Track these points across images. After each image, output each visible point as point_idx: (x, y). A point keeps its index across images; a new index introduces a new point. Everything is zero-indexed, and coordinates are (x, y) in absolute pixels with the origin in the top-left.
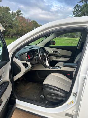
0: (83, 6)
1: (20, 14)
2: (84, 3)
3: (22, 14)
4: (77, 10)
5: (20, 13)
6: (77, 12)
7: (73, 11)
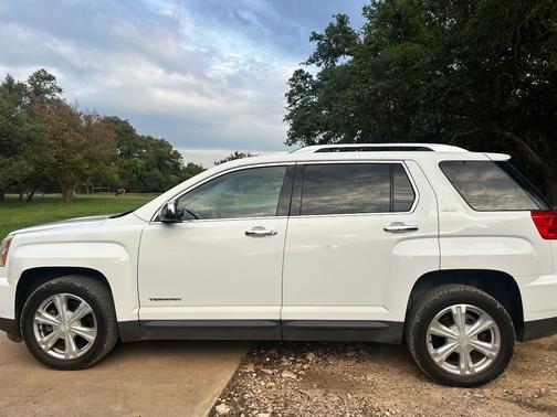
0: (319, 74)
1: (48, 92)
2: (323, 65)
3: (60, 91)
4: (300, 89)
5: (48, 86)
6: (302, 97)
7: (288, 92)
